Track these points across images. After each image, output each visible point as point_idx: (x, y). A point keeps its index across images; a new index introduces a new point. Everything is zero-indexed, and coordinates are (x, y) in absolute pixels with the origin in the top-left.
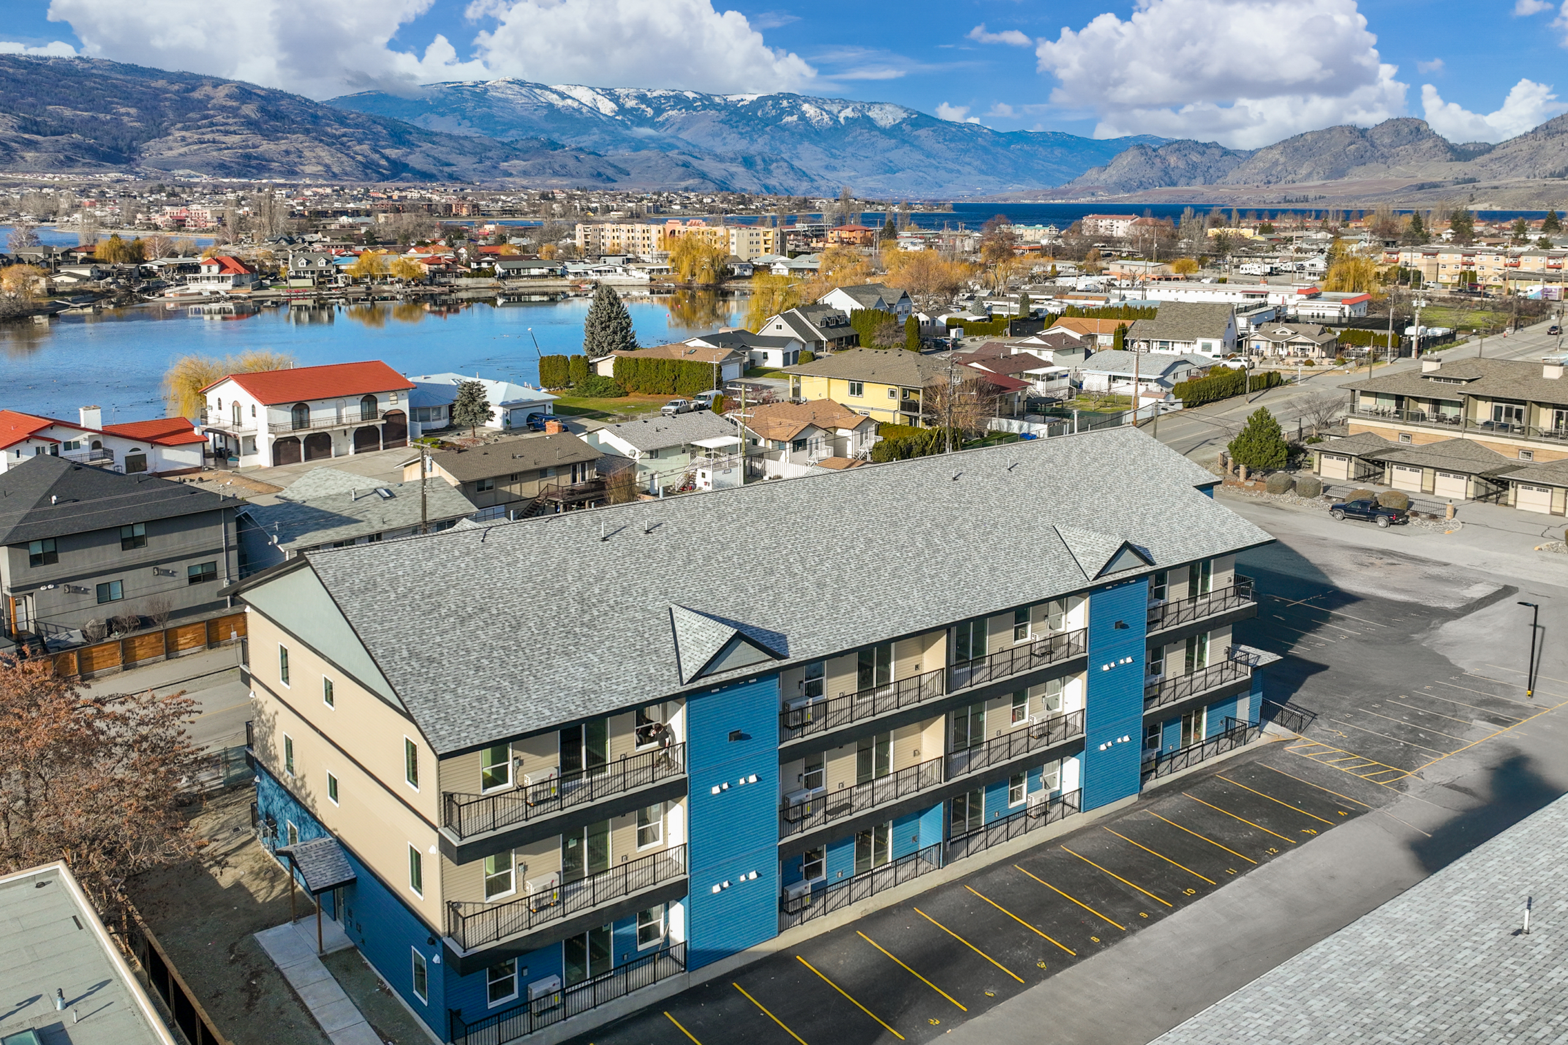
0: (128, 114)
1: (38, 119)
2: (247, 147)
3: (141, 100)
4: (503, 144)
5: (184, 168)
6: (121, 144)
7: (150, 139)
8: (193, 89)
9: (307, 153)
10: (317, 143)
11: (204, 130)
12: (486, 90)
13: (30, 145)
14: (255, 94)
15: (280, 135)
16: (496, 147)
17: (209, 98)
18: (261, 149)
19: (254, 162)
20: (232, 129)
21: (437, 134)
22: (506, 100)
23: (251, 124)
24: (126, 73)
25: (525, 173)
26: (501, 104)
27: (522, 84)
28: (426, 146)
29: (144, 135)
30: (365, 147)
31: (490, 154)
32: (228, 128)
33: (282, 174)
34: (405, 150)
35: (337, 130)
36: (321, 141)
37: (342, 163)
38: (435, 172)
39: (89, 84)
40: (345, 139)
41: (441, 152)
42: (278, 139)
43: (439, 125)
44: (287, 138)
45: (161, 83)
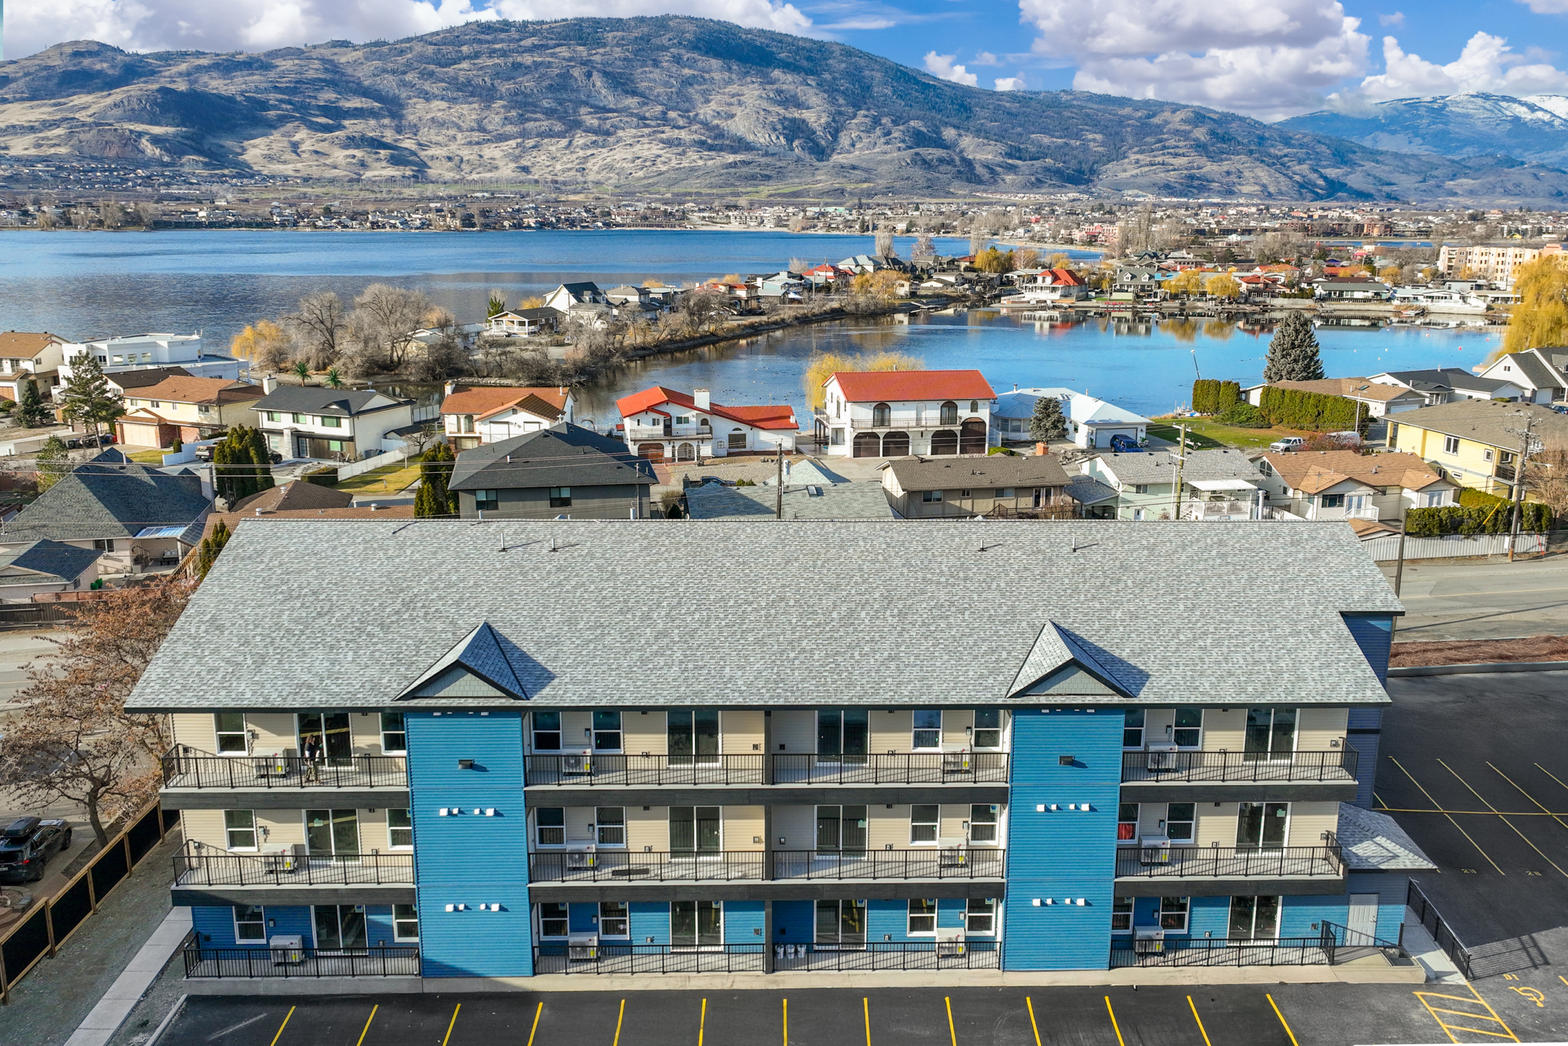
0: (1094, 140)
1: (1022, 146)
2: (1192, 168)
3: (1107, 127)
4: (1453, 161)
5: (1133, 188)
6: (1085, 167)
7: (1109, 162)
8: (1154, 115)
9: (1246, 174)
10: (1257, 163)
11: (1155, 153)
12: (1445, 105)
13: (1012, 169)
14: (1209, 118)
15: (1225, 156)
16: (1444, 165)
17: (1167, 122)
18: (1204, 170)
19: (1196, 183)
20: (1181, 151)
21: (1382, 153)
22: (1467, 116)
23: (1200, 147)
24: (1100, 103)
25: (1472, 193)
26: (1460, 120)
27: (1486, 97)
28: (1369, 165)
29: (1105, 159)
30: (1305, 167)
31: (1435, 173)
32: (1177, 150)
33: (1219, 193)
34: (1346, 169)
35: (1279, 150)
36: (1263, 161)
37: (1279, 183)
38: (1373, 191)
39: (1067, 114)
40: (1286, 159)
41: (1384, 171)
42: (1222, 160)
43: (1387, 143)
44: (1230, 159)
45: (1127, 111)
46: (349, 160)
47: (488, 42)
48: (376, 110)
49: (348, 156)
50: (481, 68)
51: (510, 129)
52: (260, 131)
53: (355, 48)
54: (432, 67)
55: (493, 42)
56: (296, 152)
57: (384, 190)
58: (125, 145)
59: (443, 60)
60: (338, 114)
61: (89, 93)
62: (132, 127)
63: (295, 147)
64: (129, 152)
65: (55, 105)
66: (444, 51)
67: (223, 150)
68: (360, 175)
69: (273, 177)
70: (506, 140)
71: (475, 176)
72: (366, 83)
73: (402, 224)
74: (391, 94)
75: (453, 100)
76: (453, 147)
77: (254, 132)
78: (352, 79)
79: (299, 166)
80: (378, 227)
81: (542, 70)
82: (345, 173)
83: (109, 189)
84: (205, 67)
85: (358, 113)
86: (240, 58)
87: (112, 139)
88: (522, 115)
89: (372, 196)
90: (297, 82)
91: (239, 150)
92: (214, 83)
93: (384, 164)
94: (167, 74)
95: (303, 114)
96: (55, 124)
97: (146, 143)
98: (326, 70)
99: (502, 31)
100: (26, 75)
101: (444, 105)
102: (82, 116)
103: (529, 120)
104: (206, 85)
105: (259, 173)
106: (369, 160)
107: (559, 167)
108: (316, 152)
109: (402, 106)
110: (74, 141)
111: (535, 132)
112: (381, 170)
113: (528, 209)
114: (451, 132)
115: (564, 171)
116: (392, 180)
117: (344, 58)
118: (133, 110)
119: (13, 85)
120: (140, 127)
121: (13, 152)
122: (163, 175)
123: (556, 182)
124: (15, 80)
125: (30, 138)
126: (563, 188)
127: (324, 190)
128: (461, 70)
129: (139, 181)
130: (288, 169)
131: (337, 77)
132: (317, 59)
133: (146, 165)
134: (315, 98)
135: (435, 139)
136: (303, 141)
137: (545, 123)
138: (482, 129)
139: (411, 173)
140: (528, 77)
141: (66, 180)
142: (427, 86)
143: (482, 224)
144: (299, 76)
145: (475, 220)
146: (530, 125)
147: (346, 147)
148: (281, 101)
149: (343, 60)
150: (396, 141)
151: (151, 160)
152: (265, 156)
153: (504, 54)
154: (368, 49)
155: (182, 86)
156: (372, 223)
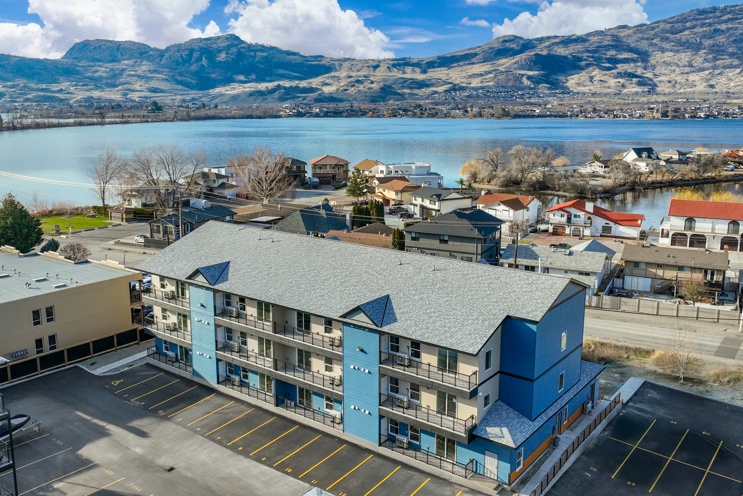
46: (617, 84)
47: (702, 19)
48: (635, 59)
49: (616, 82)
50: (695, 34)
51: (707, 65)
52: (577, 71)
53: (629, 28)
54: (668, 35)
55: (705, 19)
56: (591, 81)
57: (630, 98)
58: (516, 80)
59: (675, 31)
60: (614, 61)
61: (506, 58)
62: (520, 72)
63: (591, 78)
64: (517, 84)
65: (492, 64)
66: (676, 26)
67: (558, 81)
68: (621, 91)
69: (578, 93)
70: (703, 71)
71: (682, 91)
72: (632, 45)
73: (629, 116)
74: (644, 49)
75: (678, 51)
76: (673, 75)
77: (573, 72)
78: (625, 44)
79: (592, 88)
80: (617, 117)
81: (731, 32)
82: (614, 90)
83: (505, 100)
84: (557, 43)
85: (626, 61)
86: (574, 37)
87: (511, 78)
88: (715, 57)
89: (623, 101)
90: (598, 47)
91: (565, 81)
92: (559, 50)
93: (634, 85)
94: (539, 47)
95: (598, 63)
96: (490, 72)
97: (525, 79)
98: (613, 40)
99: (711, 12)
100: (483, 52)
101: (672, 54)
102: (501, 69)
103: (718, 59)
104: (556, 51)
105: (572, 91)
106: (626, 84)
107: (732, 84)
108: (601, 81)
109: (649, 56)
110: (496, 80)
111: (721, 66)
112: (632, 88)
113: (704, 108)
114: (673, 68)
115: (735, 86)
116: (637, 93)
117: (623, 34)
118: (522, 64)
119: (478, 57)
120: (523, 72)
121: (472, 85)
122: (529, 93)
123: (729, 93)
124: (479, 54)
125: (479, 79)
126: (732, 96)
127: (600, 99)
128: (683, 35)
129: (518, 96)
130: (586, 89)
131: (618, 43)
132: (610, 35)
133: (523, 89)
134: (605, 54)
135: (663, 72)
136: (595, 75)
137: (728, 61)
138: (690, 65)
139: (647, 90)
140: (722, 36)
141: (489, 97)
142: (664, 45)
143: (673, 116)
144: (599, 44)
145: (669, 114)
146: (719, 62)
147: (616, 77)
148: (589, 57)
149: (622, 35)
150: (642, 74)
151: (526, 86)
152: (576, 84)
153: (710, 25)
154: (636, 29)
155: (545, 53)
156: (614, 115)
